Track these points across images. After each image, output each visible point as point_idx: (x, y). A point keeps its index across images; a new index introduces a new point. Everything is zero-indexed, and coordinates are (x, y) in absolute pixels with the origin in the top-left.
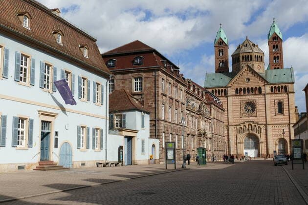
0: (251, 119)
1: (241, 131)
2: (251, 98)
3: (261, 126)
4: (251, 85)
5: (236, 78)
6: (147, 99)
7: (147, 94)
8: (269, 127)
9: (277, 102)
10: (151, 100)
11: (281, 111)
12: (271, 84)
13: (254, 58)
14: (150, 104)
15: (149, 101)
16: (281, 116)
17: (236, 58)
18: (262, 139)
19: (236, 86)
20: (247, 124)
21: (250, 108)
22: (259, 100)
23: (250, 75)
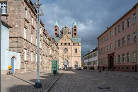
0: (66, 54)
1: (62, 58)
2: (66, 47)
3: (69, 57)
4: (67, 42)
5: (61, 39)
6: (11, 21)
7: (11, 16)
8: (72, 57)
9: (75, 48)
10: (14, 21)
11: (76, 52)
12: (73, 42)
13: (68, 33)
14: (13, 25)
15: (12, 22)
16: (76, 54)
17: (62, 32)
18: (70, 61)
19: (61, 42)
20: (64, 56)
21: (66, 50)
22: (69, 47)
23: (66, 39)
